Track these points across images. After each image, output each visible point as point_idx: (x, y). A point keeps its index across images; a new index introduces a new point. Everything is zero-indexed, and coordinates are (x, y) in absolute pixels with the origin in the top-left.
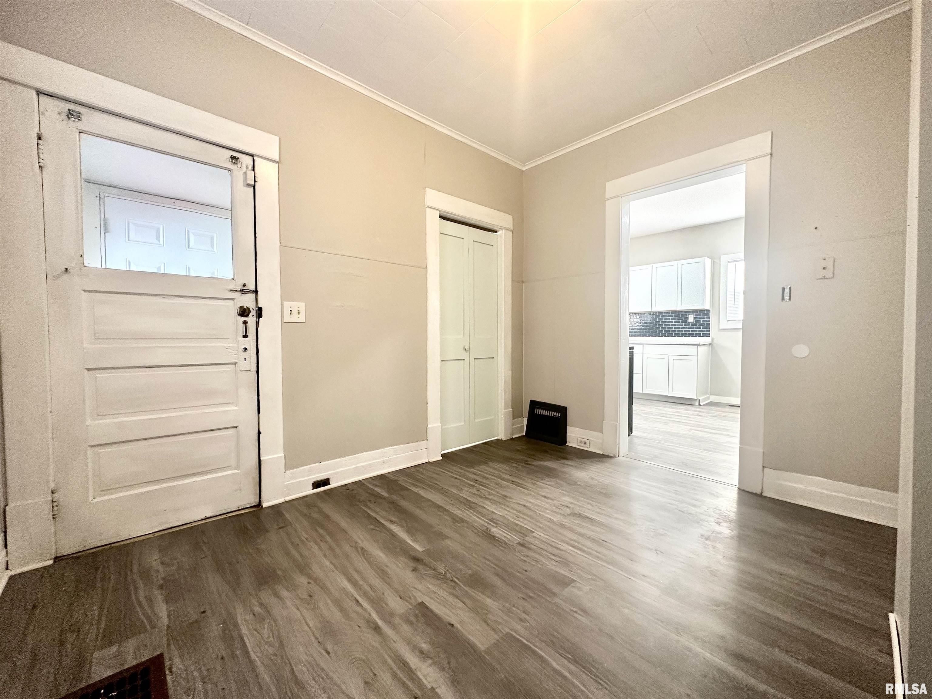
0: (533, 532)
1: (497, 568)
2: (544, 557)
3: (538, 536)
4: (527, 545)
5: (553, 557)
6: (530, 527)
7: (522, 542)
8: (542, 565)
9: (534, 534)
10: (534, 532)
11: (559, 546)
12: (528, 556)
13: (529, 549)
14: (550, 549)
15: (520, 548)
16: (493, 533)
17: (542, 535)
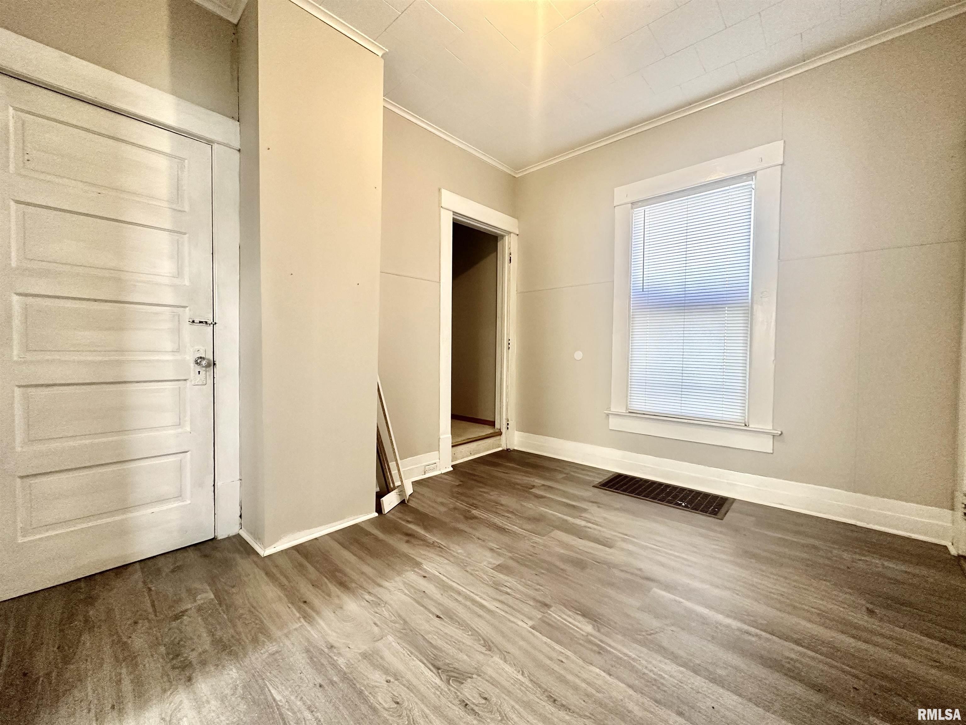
0: (533, 627)
1: (565, 576)
2: (518, 590)
3: (526, 620)
4: (538, 604)
5: (509, 590)
6: (537, 638)
7: (545, 609)
8: (521, 581)
9: (531, 623)
10: (530, 627)
11: (498, 604)
12: (536, 590)
13: (534, 599)
14: (510, 601)
15: (547, 601)
16: (588, 622)
17: (520, 623)
